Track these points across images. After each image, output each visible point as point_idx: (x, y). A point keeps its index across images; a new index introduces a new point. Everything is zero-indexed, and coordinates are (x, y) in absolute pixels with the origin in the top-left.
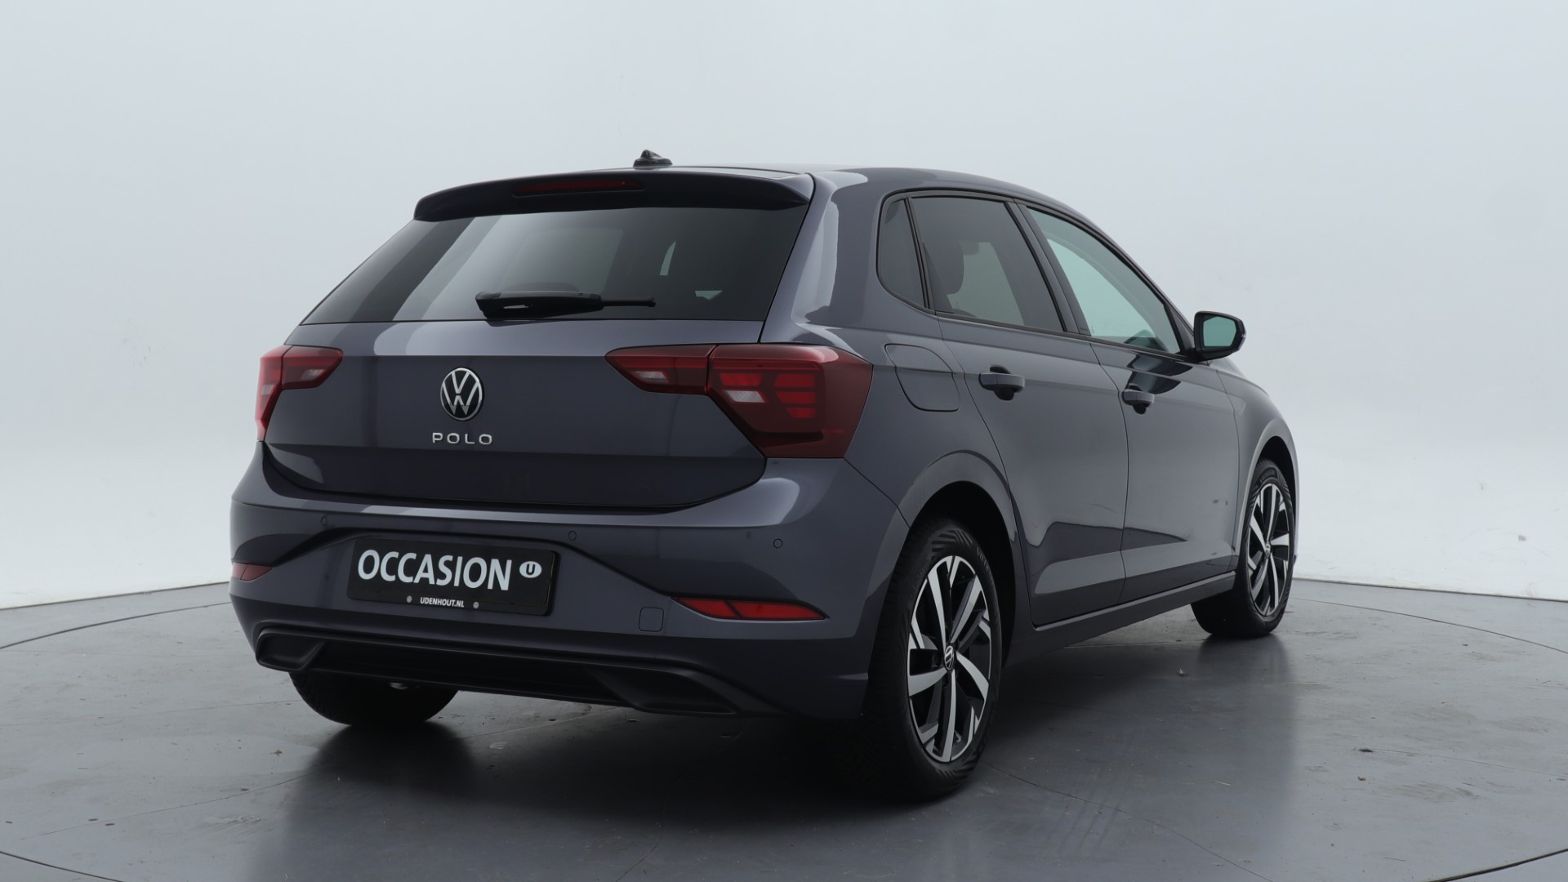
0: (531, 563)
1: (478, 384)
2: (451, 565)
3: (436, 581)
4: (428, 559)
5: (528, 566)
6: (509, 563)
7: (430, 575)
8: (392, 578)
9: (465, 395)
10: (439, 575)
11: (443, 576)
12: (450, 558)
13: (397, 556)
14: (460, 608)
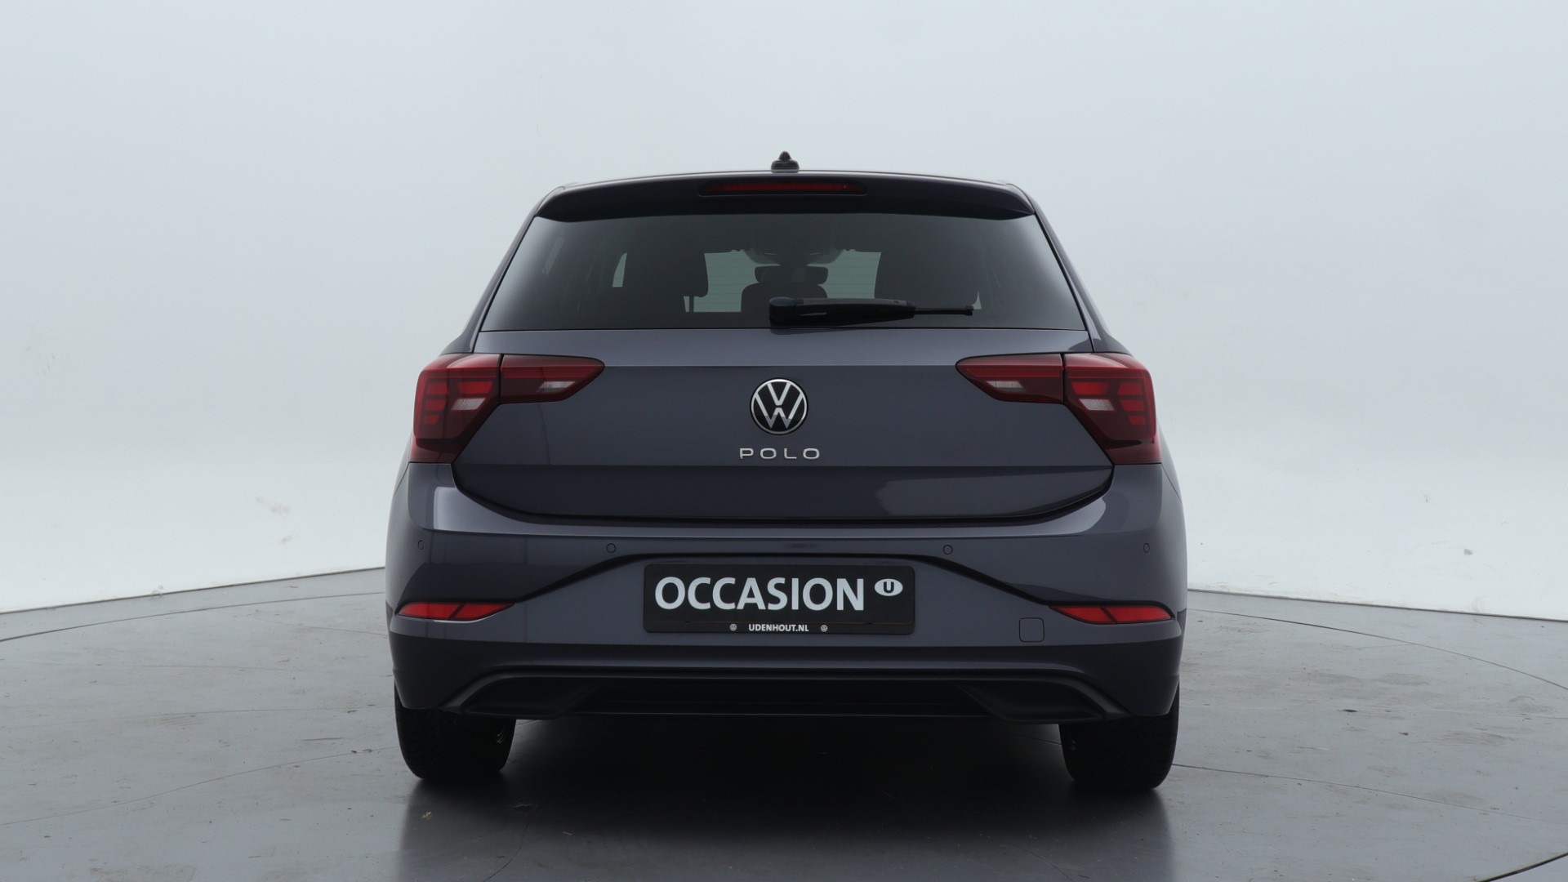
0: (889, 581)
1: (802, 396)
2: (786, 588)
3: (766, 606)
4: (751, 583)
5: (885, 584)
6: (860, 583)
7: (758, 600)
8: (707, 606)
9: (787, 407)
10: (769, 598)
11: (776, 600)
12: (782, 580)
13: (709, 583)
14: (805, 632)
